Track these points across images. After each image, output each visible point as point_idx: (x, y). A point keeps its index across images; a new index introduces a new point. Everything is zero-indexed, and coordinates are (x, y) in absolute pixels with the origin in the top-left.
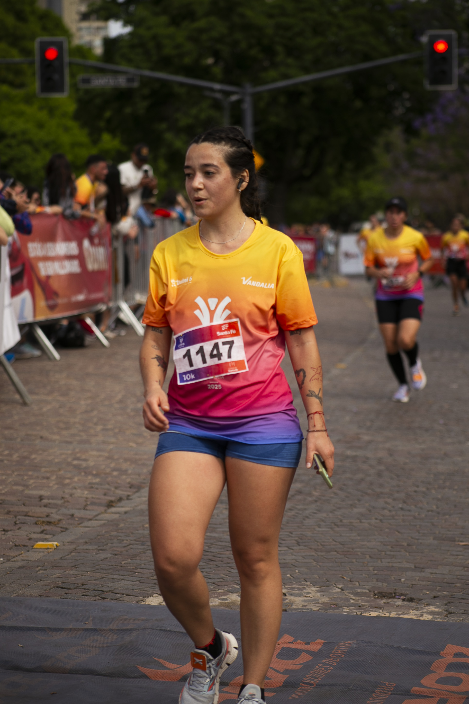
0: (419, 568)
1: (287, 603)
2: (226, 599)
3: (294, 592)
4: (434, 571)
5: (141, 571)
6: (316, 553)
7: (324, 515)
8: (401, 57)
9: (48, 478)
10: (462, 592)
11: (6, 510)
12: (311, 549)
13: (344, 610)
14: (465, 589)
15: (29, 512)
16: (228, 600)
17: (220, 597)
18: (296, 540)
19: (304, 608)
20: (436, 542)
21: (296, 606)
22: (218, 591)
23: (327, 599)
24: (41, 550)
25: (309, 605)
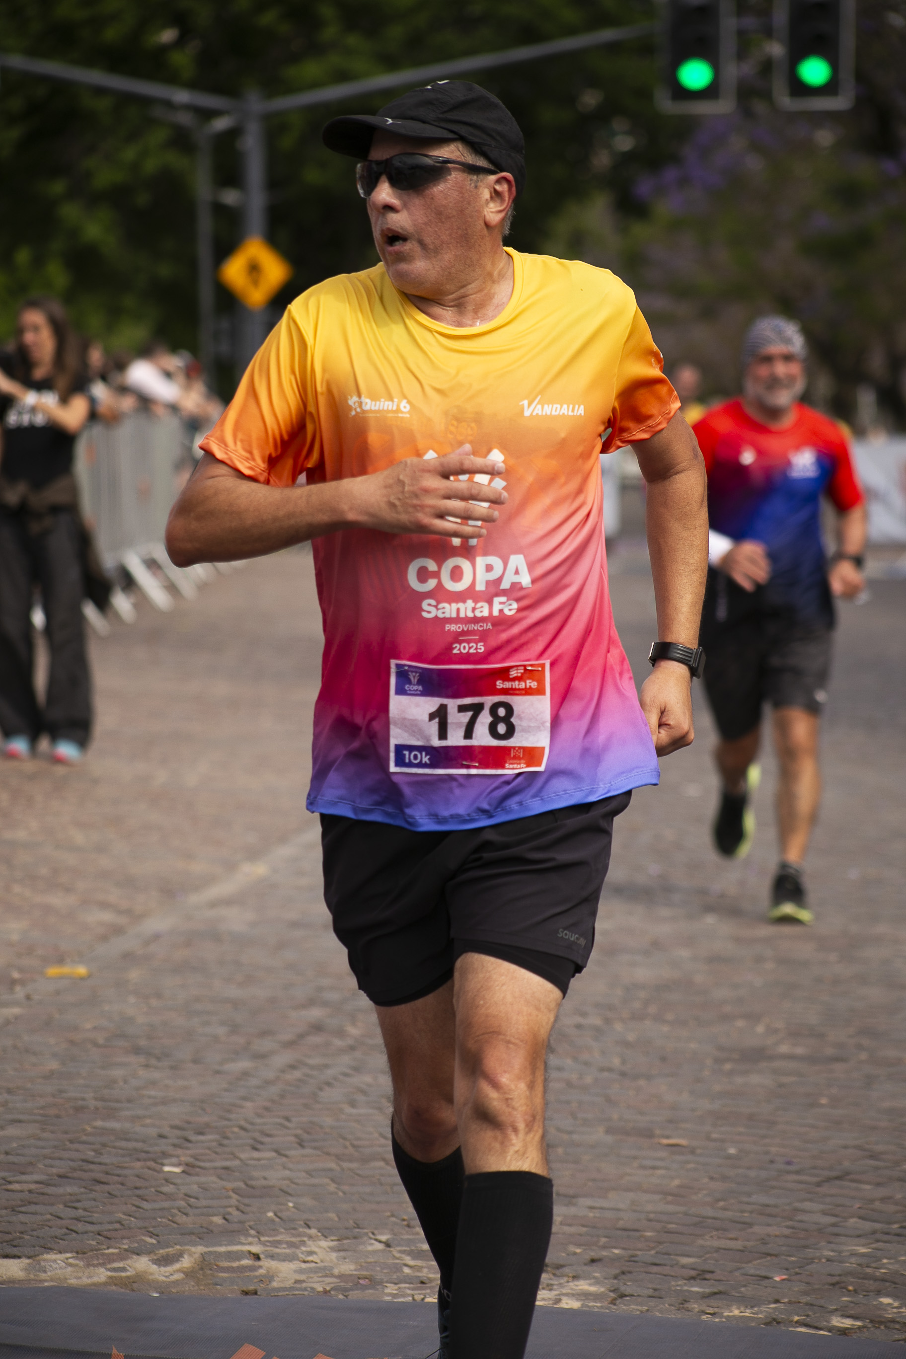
0: (565, 1196)
1: (261, 1275)
2: (123, 1269)
3: (278, 1250)
4: (599, 1203)
6: (338, 1165)
7: (368, 1079)
10: (653, 1248)
12: (328, 1154)
13: (387, 1291)
14: (660, 1243)
16: (128, 1271)
17: (109, 1263)
18: (296, 1136)
19: (298, 1286)
20: (609, 1139)
21: (280, 1282)
22: (107, 1251)
23: (352, 1267)
25: (310, 1280)
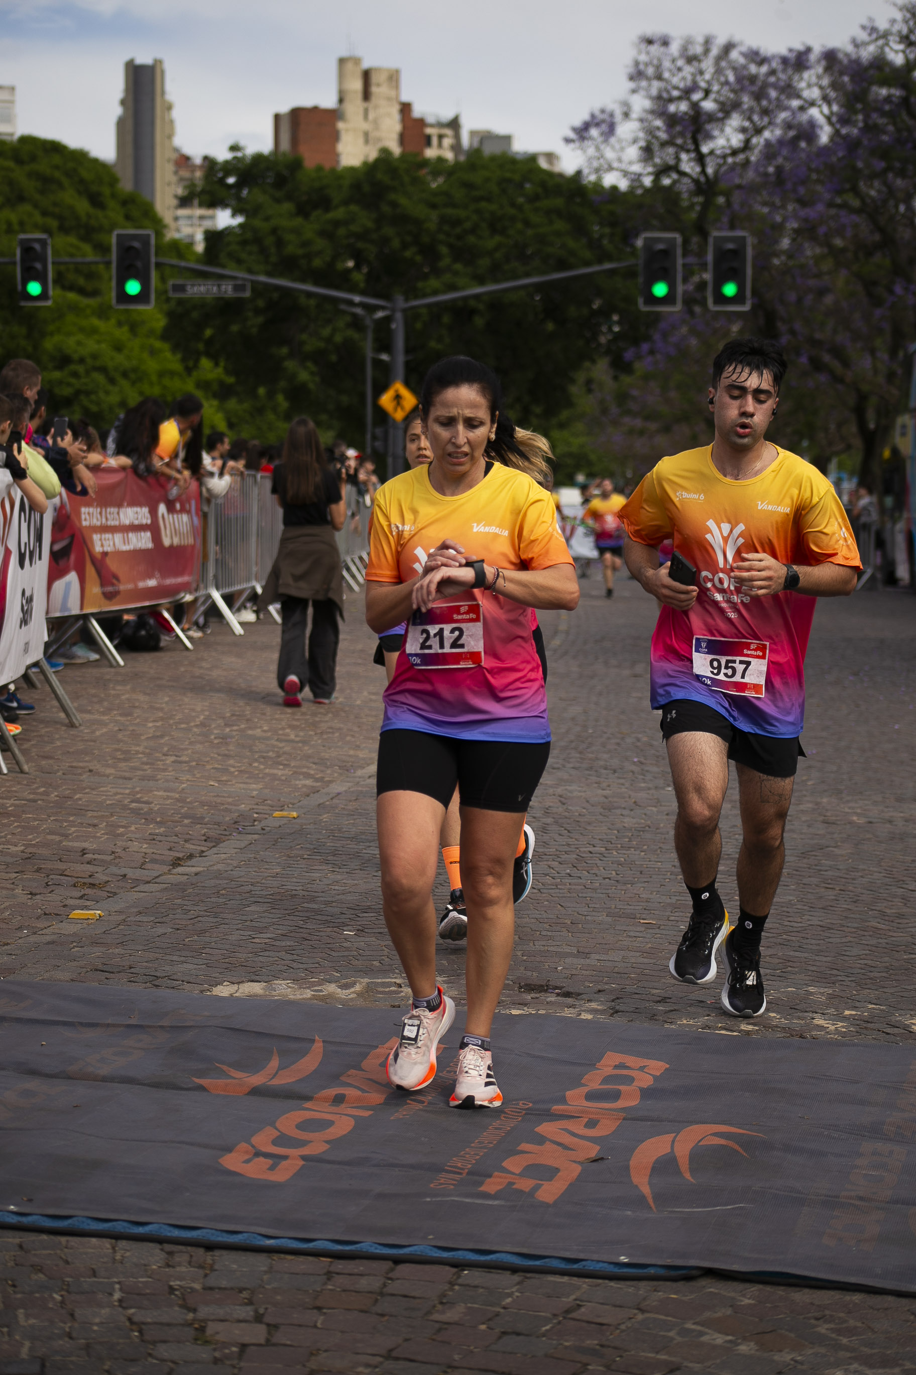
0: (583, 953)
1: (402, 996)
2: (321, 991)
5: (211, 951)
8: (607, 266)
9: (95, 826)
11: (36, 867)
15: (66, 870)
16: (323, 992)
17: (313, 987)
22: (311, 980)
24: (79, 921)
